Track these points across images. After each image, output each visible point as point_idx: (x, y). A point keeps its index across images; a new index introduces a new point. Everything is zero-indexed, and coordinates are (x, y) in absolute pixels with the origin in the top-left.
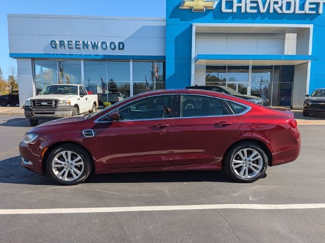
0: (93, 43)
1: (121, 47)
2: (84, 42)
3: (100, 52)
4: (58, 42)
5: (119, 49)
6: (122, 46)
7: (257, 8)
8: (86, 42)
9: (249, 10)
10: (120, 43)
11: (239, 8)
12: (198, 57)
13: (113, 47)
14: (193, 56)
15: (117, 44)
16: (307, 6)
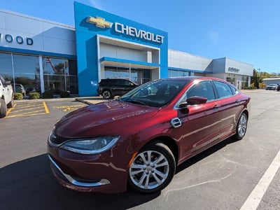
1: (30, 42)
3: (4, 44)
5: (28, 44)
7: (134, 33)
9: (130, 34)
10: (28, 39)
11: (125, 31)
12: (103, 59)
13: (20, 41)
14: (99, 58)
15: (24, 39)
16: (157, 38)
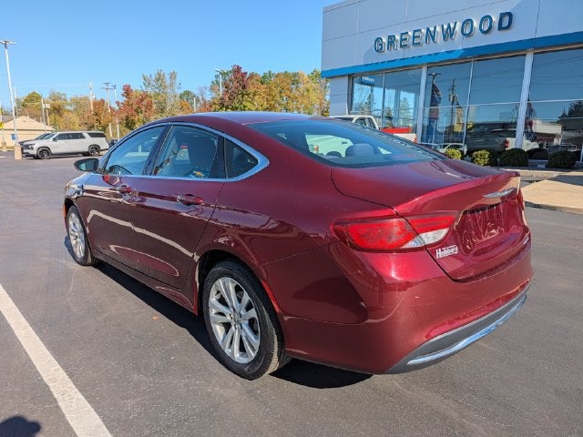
0: (445, 27)
1: (505, 23)
2: (428, 29)
3: (459, 44)
4: (385, 40)
5: (500, 28)
6: (507, 20)
8: (432, 29)
10: (502, 15)
13: (485, 28)
15: (495, 19)
